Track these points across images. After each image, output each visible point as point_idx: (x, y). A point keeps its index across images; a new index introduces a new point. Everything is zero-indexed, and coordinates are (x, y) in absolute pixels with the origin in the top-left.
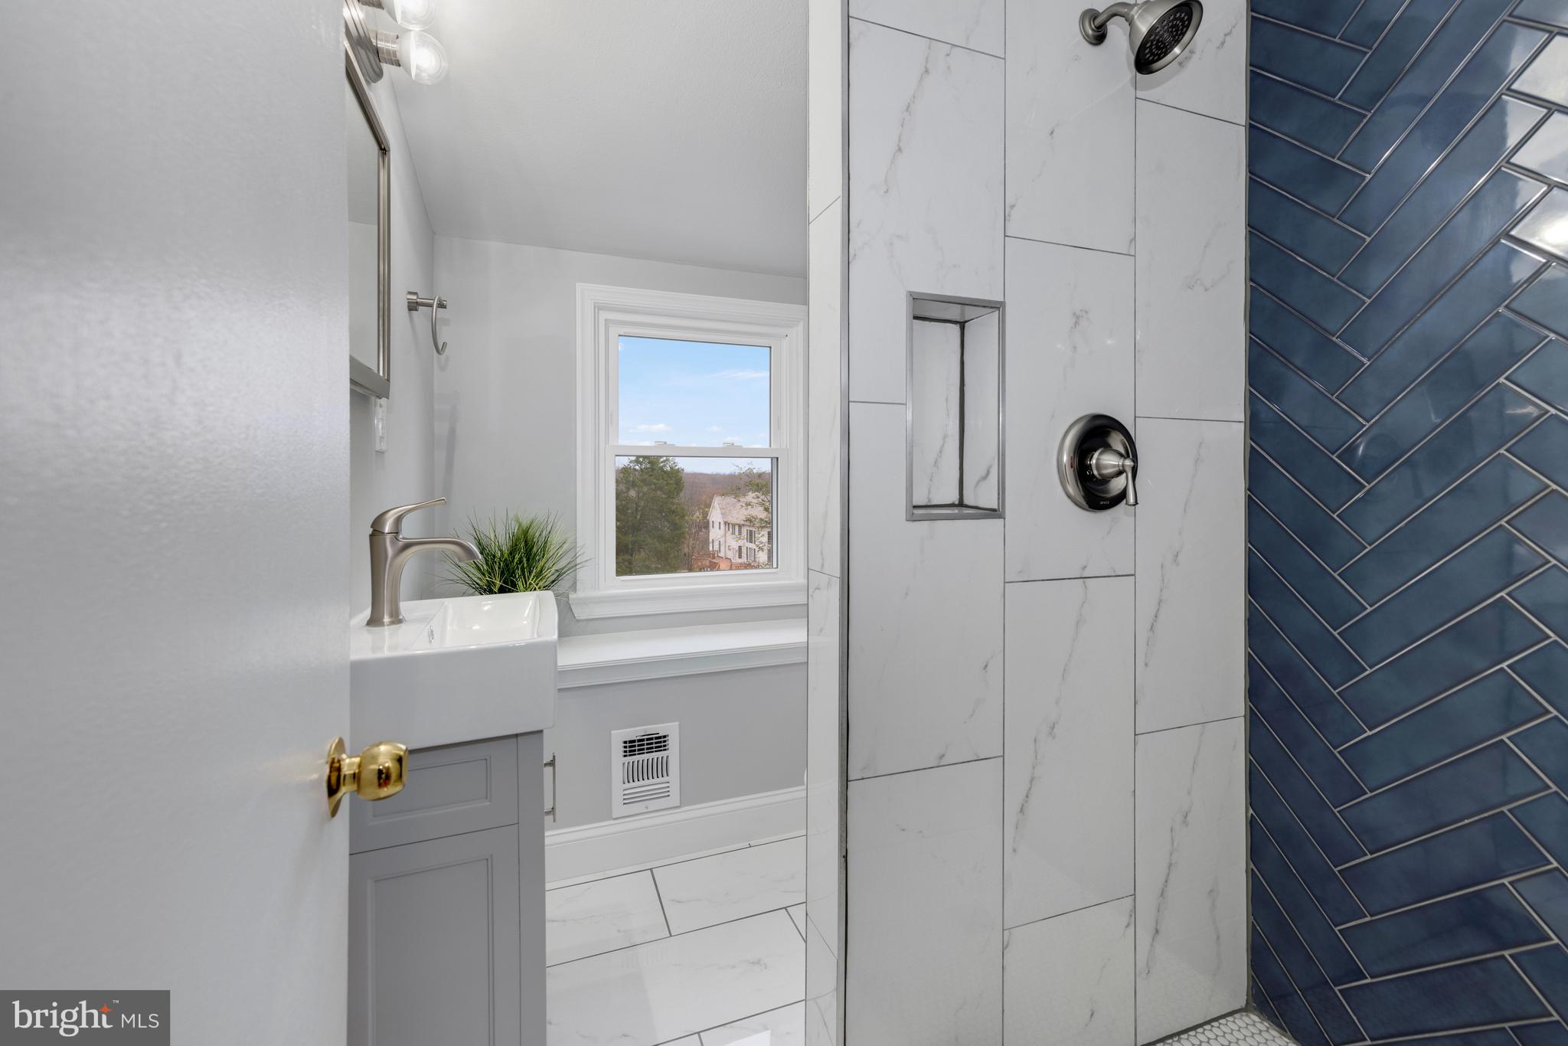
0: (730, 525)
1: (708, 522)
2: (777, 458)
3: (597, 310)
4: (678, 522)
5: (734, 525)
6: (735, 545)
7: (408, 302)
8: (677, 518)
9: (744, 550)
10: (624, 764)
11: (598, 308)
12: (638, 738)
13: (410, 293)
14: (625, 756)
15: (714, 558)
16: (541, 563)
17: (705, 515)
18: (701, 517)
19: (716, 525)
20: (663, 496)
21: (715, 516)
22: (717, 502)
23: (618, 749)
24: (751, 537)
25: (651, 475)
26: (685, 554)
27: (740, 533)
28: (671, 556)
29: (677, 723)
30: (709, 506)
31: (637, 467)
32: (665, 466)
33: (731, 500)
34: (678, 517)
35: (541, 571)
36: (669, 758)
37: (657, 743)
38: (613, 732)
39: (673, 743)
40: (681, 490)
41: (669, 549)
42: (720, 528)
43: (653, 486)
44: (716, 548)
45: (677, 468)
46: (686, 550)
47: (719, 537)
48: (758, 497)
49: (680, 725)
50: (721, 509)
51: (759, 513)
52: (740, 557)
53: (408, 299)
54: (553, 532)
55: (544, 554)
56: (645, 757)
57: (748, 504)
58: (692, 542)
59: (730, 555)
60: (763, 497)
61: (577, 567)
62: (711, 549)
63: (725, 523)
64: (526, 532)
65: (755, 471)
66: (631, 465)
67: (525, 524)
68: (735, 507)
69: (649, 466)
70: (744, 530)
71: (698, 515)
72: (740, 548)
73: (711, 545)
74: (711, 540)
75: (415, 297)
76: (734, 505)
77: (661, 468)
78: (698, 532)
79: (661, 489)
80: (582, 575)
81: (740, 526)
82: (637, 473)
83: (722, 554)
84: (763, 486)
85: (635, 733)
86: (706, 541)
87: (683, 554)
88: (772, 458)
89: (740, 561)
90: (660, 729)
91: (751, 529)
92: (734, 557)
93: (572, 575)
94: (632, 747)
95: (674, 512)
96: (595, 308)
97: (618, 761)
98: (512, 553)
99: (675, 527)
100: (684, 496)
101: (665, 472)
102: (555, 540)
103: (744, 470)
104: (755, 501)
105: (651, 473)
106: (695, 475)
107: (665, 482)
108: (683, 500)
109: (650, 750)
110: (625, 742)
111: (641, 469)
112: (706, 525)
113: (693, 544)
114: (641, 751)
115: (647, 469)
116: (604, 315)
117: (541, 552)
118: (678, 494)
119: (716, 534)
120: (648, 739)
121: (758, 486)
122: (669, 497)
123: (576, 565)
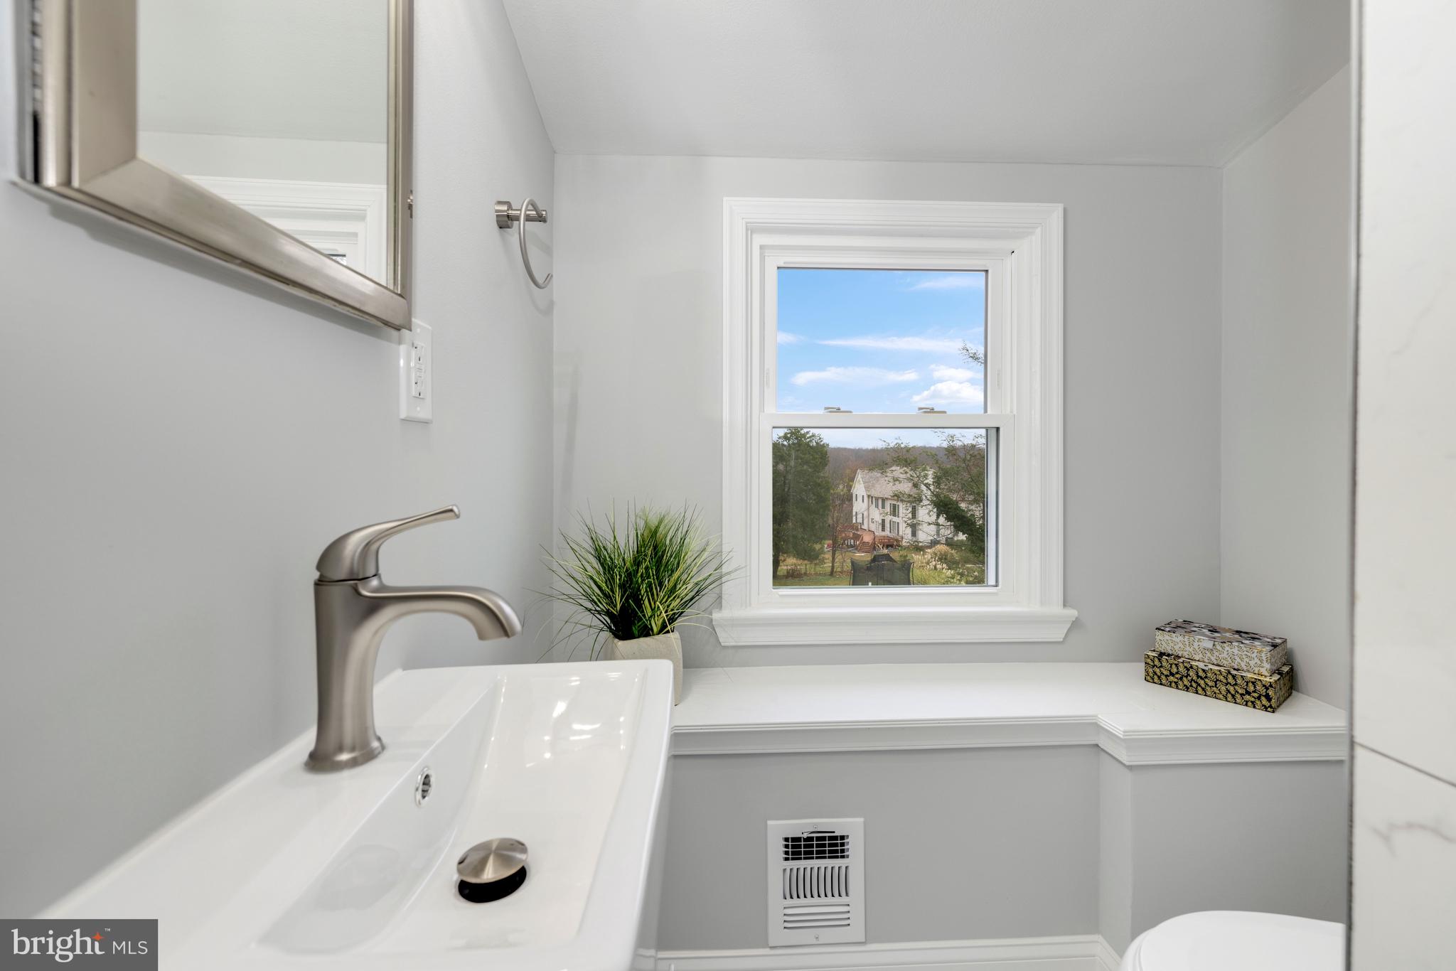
0: (874, 499)
1: (852, 494)
2: (998, 429)
3: (749, 232)
4: (823, 495)
5: (877, 499)
6: (878, 518)
7: (497, 216)
8: (822, 491)
9: (887, 525)
10: (785, 870)
11: (752, 230)
12: (805, 836)
13: (500, 203)
14: (787, 859)
15: (857, 530)
16: (676, 575)
17: (850, 488)
18: (845, 489)
19: (860, 499)
20: (810, 470)
21: (859, 489)
22: (860, 476)
23: (776, 849)
24: (894, 511)
25: (798, 450)
26: (829, 526)
27: (883, 507)
28: (817, 527)
29: (861, 820)
30: (852, 479)
31: (785, 443)
32: (811, 441)
33: (876, 474)
34: (824, 490)
35: (675, 586)
36: (850, 870)
37: (831, 846)
38: (770, 823)
39: (855, 847)
40: (826, 465)
41: (815, 520)
42: (863, 501)
43: (800, 461)
44: (860, 520)
45: (822, 443)
46: (830, 522)
47: (863, 510)
48: (906, 473)
49: (865, 823)
50: (864, 483)
51: (906, 487)
52: (883, 529)
53: (497, 211)
54: (691, 534)
55: (678, 564)
56: (815, 863)
57: (896, 480)
58: (836, 514)
59: (873, 527)
60: (911, 473)
61: (724, 579)
62: (854, 521)
63: (869, 496)
64: (654, 533)
65: (902, 446)
66: (780, 440)
67: (653, 522)
68: (878, 481)
69: (796, 441)
70: (888, 504)
71: (841, 489)
72: (883, 521)
73: (854, 518)
74: (854, 514)
75: (505, 208)
76: (877, 479)
77: (808, 444)
78: (841, 505)
79: (807, 463)
80: (728, 588)
81: (884, 500)
82: (785, 448)
83: (865, 527)
84: (911, 462)
85: (802, 827)
86: (849, 514)
87: (827, 525)
88: (987, 429)
89: (883, 534)
90: (835, 825)
91: (895, 503)
92: (877, 529)
93: (717, 590)
94: (798, 848)
95: (819, 485)
96: (747, 230)
97: (777, 865)
98: (637, 563)
99: (821, 500)
100: (827, 472)
101: (812, 447)
102: (693, 545)
103: (892, 445)
104: (902, 476)
105: (798, 449)
106: (839, 450)
107: (811, 457)
108: (827, 475)
109: (821, 855)
110: (786, 839)
111: (789, 444)
112: (849, 498)
113: (837, 516)
114: (808, 855)
115: (793, 444)
116: (759, 240)
117: (675, 558)
118: (823, 468)
119: (859, 507)
120: (818, 839)
121: (906, 461)
122: (815, 471)
123: (721, 578)
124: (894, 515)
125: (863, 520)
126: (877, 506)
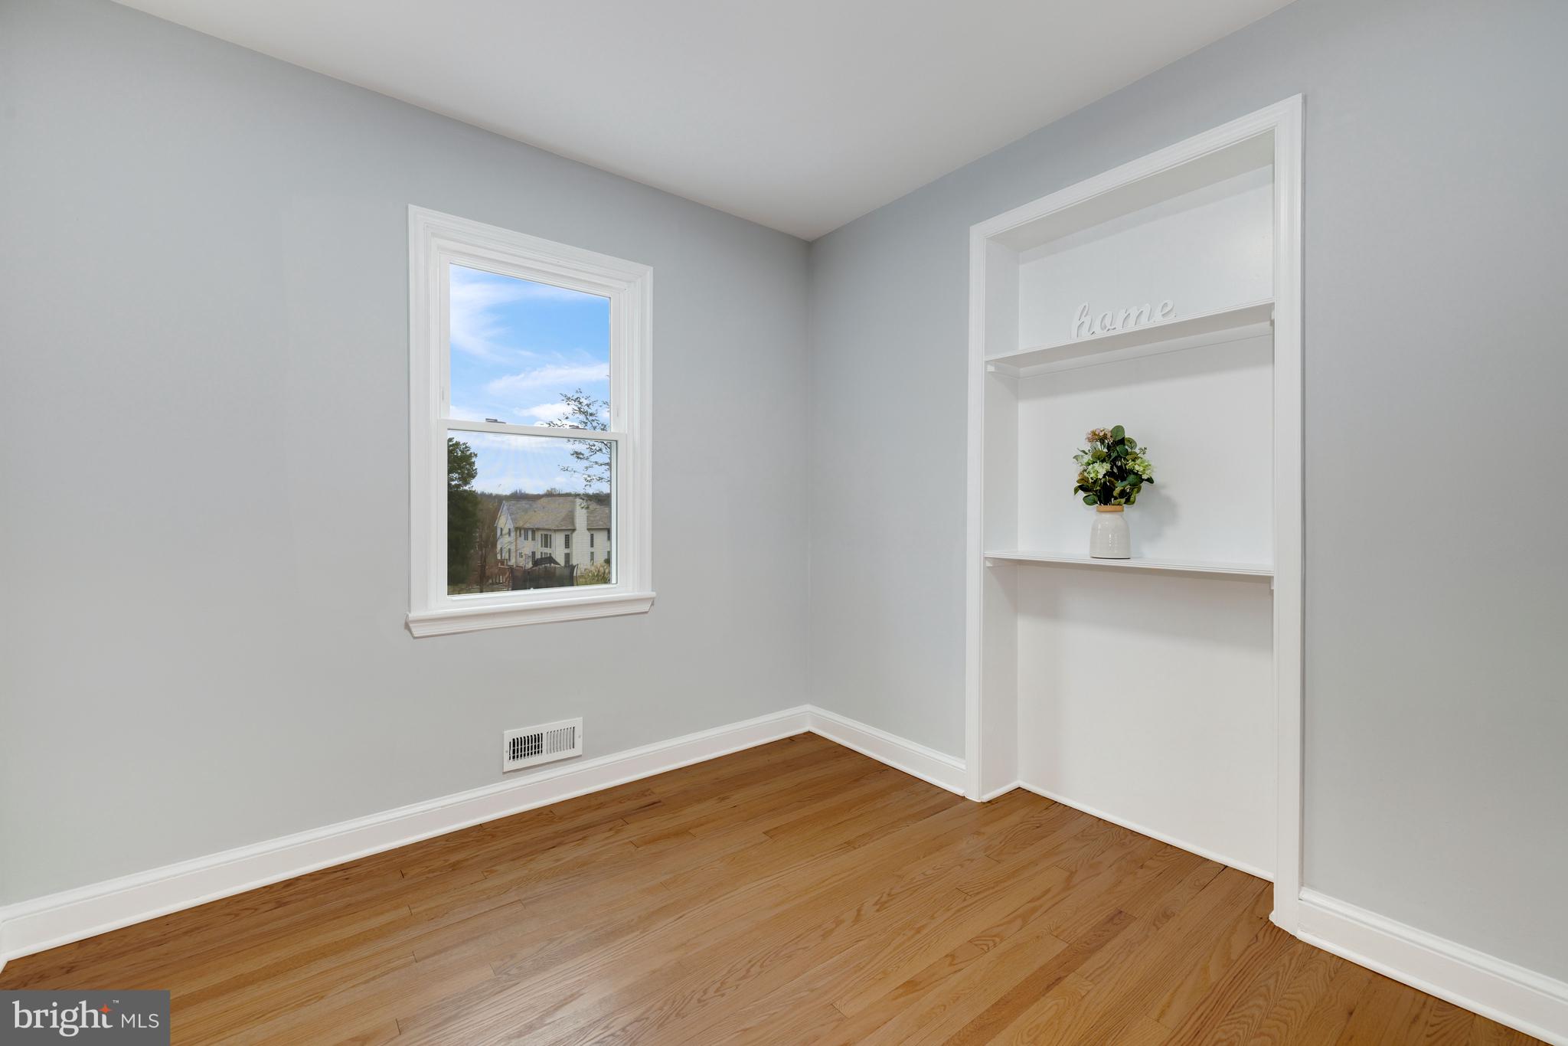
124: (546, 546)
125: (509, 556)
126: (526, 538)
